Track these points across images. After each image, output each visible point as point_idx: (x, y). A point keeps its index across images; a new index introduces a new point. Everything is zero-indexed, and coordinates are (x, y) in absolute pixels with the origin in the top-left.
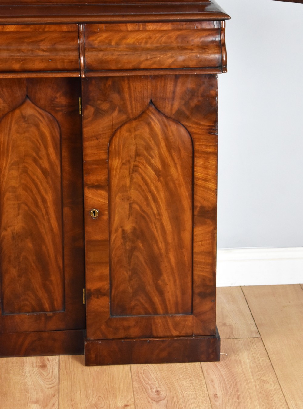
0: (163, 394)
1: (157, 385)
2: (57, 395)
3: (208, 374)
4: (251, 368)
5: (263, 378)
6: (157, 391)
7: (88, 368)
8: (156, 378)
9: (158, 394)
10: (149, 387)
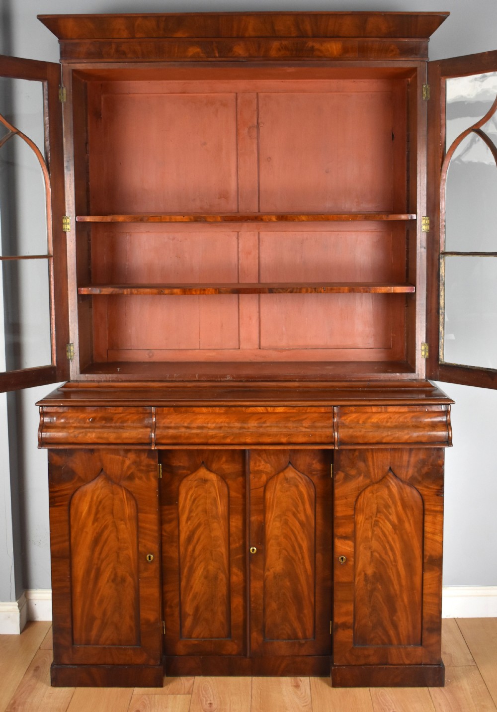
1: (393, 707)
3: (435, 698)
4: (471, 693)
7: (334, 689)
8: (392, 701)
10: (386, 707)
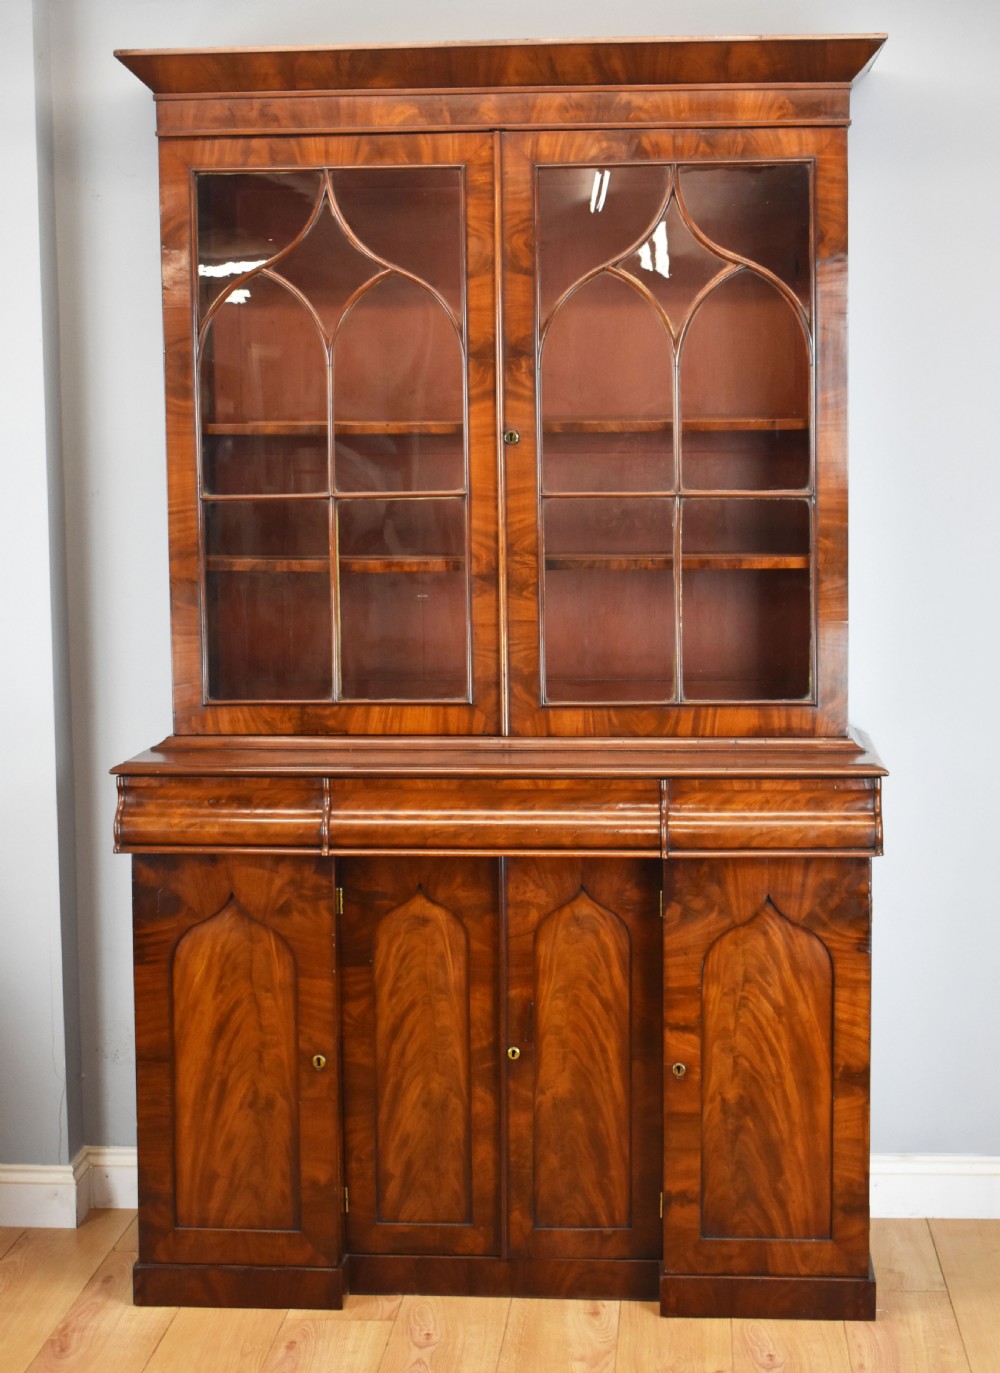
0: (779, 1359)
1: (771, 1347)
2: (614, 1352)
3: (854, 1336)
4: (924, 1332)
5: (941, 1347)
6: (771, 1356)
7: (665, 1320)
8: (771, 1339)
9: (771, 1360)
10: (757, 1348)
